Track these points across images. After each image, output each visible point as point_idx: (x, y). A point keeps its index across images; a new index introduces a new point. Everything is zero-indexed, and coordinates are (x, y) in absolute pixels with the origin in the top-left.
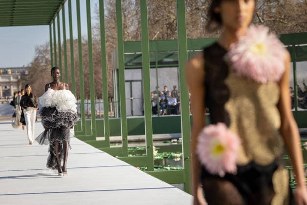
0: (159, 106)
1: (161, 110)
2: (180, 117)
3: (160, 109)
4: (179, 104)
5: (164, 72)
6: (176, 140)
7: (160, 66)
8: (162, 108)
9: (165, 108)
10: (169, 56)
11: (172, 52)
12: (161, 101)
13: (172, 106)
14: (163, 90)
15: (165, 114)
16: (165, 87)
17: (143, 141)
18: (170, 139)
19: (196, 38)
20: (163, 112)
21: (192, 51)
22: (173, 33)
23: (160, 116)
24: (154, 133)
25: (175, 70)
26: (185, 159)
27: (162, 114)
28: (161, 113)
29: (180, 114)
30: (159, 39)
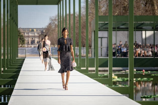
0: (117, 53)
1: (118, 54)
2: (128, 58)
3: (117, 54)
4: (128, 51)
5: (120, 33)
6: (124, 71)
8: (118, 53)
9: (120, 53)
10: (123, 25)
11: (125, 23)
12: (118, 49)
13: (124, 52)
14: (119, 43)
15: (120, 57)
16: (120, 42)
17: (107, 71)
18: (121, 71)
19: (139, 15)
20: (118, 55)
21: (136, 22)
22: (126, 12)
23: (117, 58)
24: (113, 67)
25: (126, 32)
26: (130, 81)
27: (118, 56)
28: (117, 56)
29: (128, 57)
30: (118, 15)
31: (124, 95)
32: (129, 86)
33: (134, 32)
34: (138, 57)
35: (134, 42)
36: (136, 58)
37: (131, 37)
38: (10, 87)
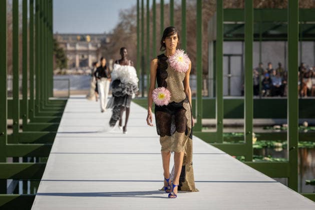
1: (264, 91)
2: (286, 100)
3: (263, 89)
5: (268, 46)
6: (278, 127)
7: (264, 38)
9: (268, 89)
10: (276, 28)
11: (278, 24)
12: (264, 80)
13: (276, 87)
14: (267, 67)
15: (268, 96)
16: (269, 64)
17: (241, 126)
18: (272, 126)
19: (309, 8)
20: (265, 93)
21: (303, 23)
23: (263, 98)
24: (256, 117)
25: (281, 44)
26: (290, 150)
27: (264, 96)
28: (263, 94)
29: (286, 96)
30: (265, 7)
31: (278, 181)
32: (288, 160)
33: (299, 43)
34: (306, 97)
35: (299, 65)
36: (303, 98)
37: (292, 54)
38: (37, 161)
